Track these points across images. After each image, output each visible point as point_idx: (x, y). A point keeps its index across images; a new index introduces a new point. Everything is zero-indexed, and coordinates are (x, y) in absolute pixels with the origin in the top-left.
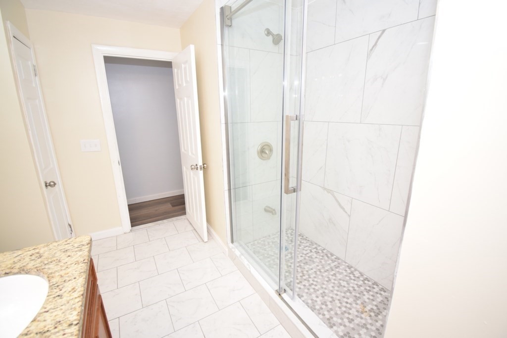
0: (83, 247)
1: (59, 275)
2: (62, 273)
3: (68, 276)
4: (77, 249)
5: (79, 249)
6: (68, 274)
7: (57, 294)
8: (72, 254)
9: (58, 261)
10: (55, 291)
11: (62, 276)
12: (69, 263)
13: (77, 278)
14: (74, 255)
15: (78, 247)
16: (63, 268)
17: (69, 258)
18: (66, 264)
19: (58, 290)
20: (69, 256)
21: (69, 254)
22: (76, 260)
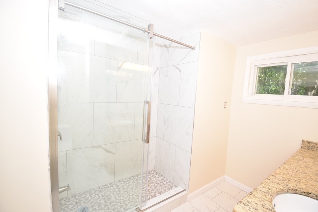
0: (245, 202)
1: (266, 197)
2: (264, 197)
3: (262, 193)
4: (249, 204)
5: (248, 203)
6: (262, 195)
7: (270, 190)
8: (253, 203)
9: (264, 206)
10: (270, 192)
11: (265, 196)
12: (259, 200)
13: (259, 190)
14: (253, 202)
15: (248, 205)
16: (262, 199)
17: (257, 203)
18: (260, 200)
19: (269, 192)
20: (256, 204)
21: (255, 206)
22: (254, 198)
